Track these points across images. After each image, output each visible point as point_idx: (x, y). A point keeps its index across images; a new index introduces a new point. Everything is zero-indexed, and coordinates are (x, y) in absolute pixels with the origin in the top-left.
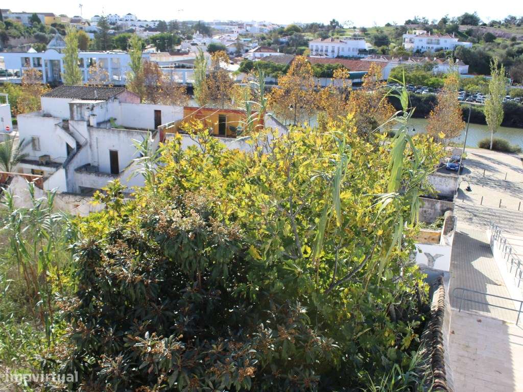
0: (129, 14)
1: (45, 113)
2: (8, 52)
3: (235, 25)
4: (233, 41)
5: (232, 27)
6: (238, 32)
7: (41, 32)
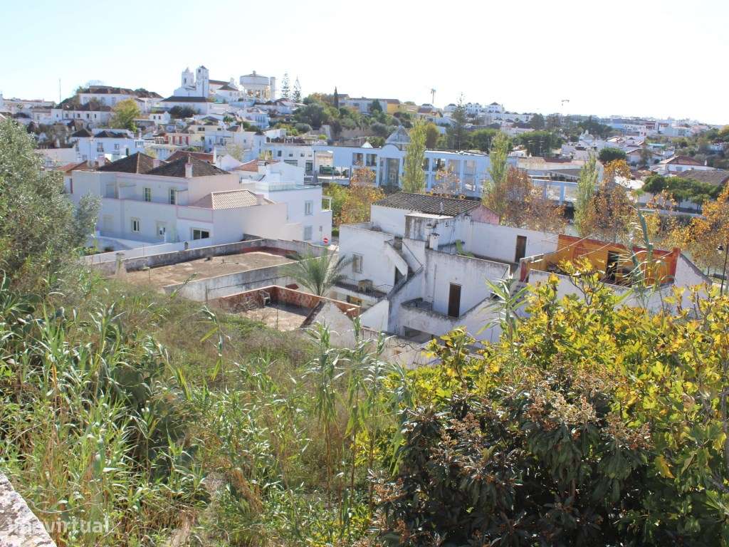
0: (495, 104)
2: (338, 146)
3: (642, 125)
4: (638, 147)
5: (637, 126)
6: (645, 134)
7: (380, 122)
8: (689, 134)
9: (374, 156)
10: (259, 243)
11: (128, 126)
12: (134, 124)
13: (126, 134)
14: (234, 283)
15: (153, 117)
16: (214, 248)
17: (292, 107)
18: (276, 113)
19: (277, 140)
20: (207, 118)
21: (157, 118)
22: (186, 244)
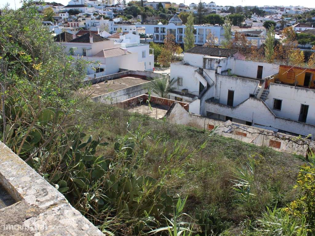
0: (212, 2)
1: (185, 62)
2: (146, 24)
3: (278, 9)
4: (279, 19)
5: (276, 10)
6: (281, 14)
7: (163, 13)
8: (300, 13)
9: (164, 28)
10: (127, 72)
11: (50, 20)
12: (53, 18)
13: (50, 23)
14: (123, 94)
15: (61, 15)
16: (108, 76)
17: (123, 7)
18: (116, 11)
19: (119, 23)
20: (85, 14)
21: (63, 15)
22: (95, 75)
